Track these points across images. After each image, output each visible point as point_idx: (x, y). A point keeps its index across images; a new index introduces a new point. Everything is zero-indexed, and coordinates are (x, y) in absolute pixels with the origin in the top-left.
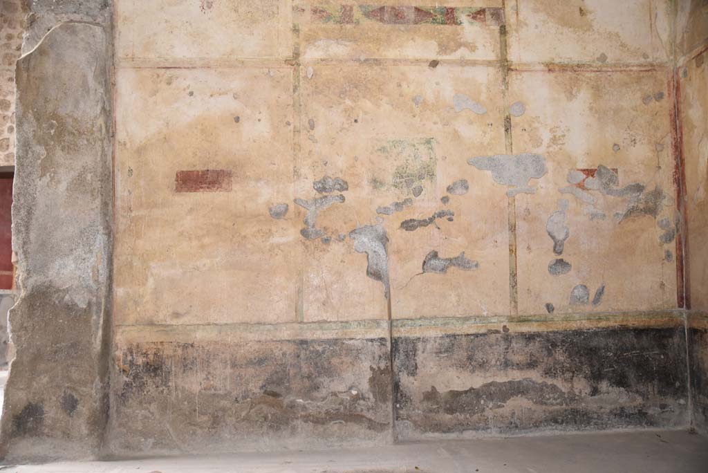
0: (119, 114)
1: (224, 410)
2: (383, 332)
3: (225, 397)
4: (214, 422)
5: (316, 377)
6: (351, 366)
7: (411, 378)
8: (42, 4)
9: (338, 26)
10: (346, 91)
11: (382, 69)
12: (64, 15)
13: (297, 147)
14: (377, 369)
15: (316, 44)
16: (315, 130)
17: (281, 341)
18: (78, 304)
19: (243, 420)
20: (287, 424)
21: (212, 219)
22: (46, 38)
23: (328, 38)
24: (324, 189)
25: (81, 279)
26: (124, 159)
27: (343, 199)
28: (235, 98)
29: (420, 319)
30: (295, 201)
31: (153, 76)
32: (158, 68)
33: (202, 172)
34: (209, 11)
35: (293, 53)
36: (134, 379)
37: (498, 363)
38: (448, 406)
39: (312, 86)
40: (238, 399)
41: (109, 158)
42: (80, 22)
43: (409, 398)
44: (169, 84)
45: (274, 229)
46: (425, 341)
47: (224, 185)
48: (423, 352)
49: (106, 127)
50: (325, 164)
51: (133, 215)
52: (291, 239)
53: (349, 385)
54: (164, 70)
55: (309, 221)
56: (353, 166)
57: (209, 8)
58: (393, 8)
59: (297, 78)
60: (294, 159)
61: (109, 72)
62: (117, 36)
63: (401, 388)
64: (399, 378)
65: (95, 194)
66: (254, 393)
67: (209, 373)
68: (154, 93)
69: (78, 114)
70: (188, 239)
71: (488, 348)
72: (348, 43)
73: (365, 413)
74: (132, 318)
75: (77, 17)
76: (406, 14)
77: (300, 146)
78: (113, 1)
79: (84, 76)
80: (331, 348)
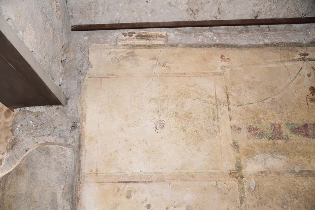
8: (23, 129)
9: (271, 142)
10: (287, 201)
12: (40, 138)
15: (255, 158)
22: (23, 159)
23: (264, 152)
31: (114, 190)
32: (119, 182)
34: (162, 131)
35: (236, 166)
39: (256, 198)
42: (53, 144)
44: (128, 197)
54: (123, 185)
58: (314, 125)
59: (242, 189)
61: (75, 187)
62: (83, 153)
68: (116, 206)
72: (282, 157)
75: (51, 139)
78: (82, 124)
79: (54, 194)
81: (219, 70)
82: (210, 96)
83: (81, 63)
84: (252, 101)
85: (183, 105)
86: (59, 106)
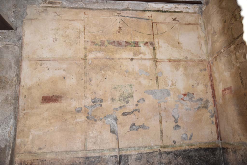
0: (22, 76)
2: (116, 153)
9: (100, 47)
10: (102, 68)
11: (114, 61)
12: (5, 43)
13: (85, 88)
15: (92, 53)
16: (92, 81)
17: (79, 158)
18: (2, 146)
21: (54, 113)
23: (96, 51)
24: (95, 102)
25: (3, 136)
26: (23, 91)
27: (101, 105)
28: (64, 71)
29: (129, 148)
30: (84, 106)
31: (35, 63)
32: (37, 60)
33: (51, 96)
35: (84, 56)
37: (158, 163)
39: (91, 67)
41: (18, 91)
42: (10, 45)
44: (41, 66)
45: (77, 116)
46: (131, 156)
47: (59, 101)
48: (131, 160)
49: (17, 81)
50: (95, 94)
51: (25, 112)
52: (83, 120)
54: (39, 61)
55: (89, 113)
56: (105, 94)
57: (56, 41)
58: (118, 41)
59: (86, 64)
60: (84, 92)
61: (20, 61)
62: (23, 49)
65: (11, 104)
68: (36, 69)
69: (7, 76)
70: (45, 120)
71: (154, 157)
72: (103, 53)
74: (22, 151)
75: (9, 43)
76: (122, 43)
77: (86, 87)
78: (23, 38)
79: (10, 63)
80: (97, 160)
81: (83, 18)
82: (77, 29)
83: (23, 13)
84: (95, 31)
85: (66, 32)
86: (13, 30)
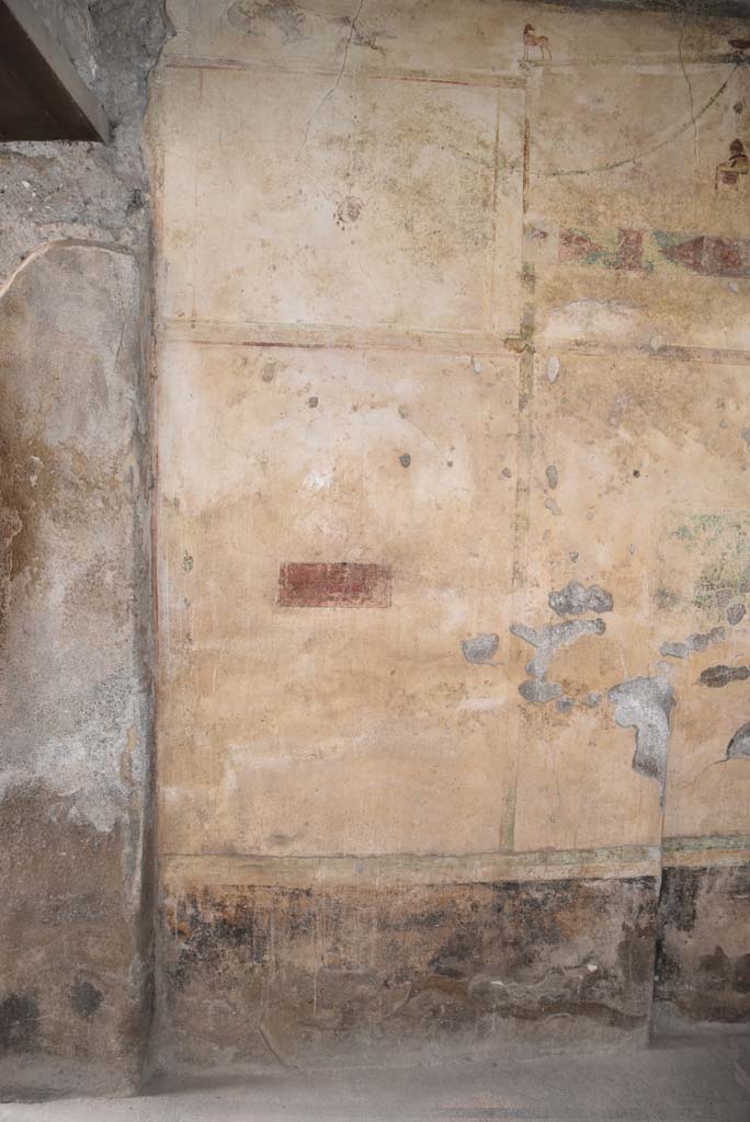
0: (164, 442)
1: (362, 999)
2: (651, 866)
3: (365, 978)
4: (345, 1020)
5: (527, 944)
6: (590, 924)
7: (683, 935)
8: (9, 203)
9: (611, 274)
10: (621, 411)
11: (691, 370)
12: (54, 227)
13: (521, 523)
14: (634, 928)
15: (568, 308)
16: (561, 487)
17: (471, 885)
18: (96, 824)
19: (396, 1015)
20: (473, 1021)
21: (350, 662)
22: (17, 278)
23: (592, 297)
24: (569, 607)
25: (99, 777)
26: (177, 534)
27: (602, 626)
28: (403, 416)
29: (711, 837)
30: (512, 628)
31: (234, 361)
32: (245, 344)
33: (334, 566)
34: (353, 224)
35: (521, 325)
36: (200, 945)
38: (740, 979)
39: (556, 398)
40: (390, 982)
41: (147, 534)
42: (86, 243)
43: (676, 966)
44: (267, 379)
45: (470, 683)
46: (714, 872)
47: (376, 595)
48: (708, 892)
49: (141, 473)
50: (574, 559)
51: (194, 648)
52: (501, 701)
53: (583, 955)
54: (256, 350)
55: (536, 667)
56: (625, 564)
57: (353, 217)
58: (719, 242)
59: (527, 379)
60: (516, 547)
61: (145, 352)
62: (161, 271)
63: (664, 950)
64: (664, 935)
65: (122, 614)
66: (417, 972)
67: (338, 940)
68: (238, 397)
69: (84, 444)
70: (303, 699)
72: (628, 311)
73: (607, 1001)
74: (194, 842)
75: (80, 231)
76: (742, 257)
77: (527, 520)
78: (154, 197)
79: (97, 362)
80: (558, 895)
81: (515, 70)
82: (482, 143)
83: (143, 20)
84: (586, 166)
85: (411, 160)
86: (95, 144)
